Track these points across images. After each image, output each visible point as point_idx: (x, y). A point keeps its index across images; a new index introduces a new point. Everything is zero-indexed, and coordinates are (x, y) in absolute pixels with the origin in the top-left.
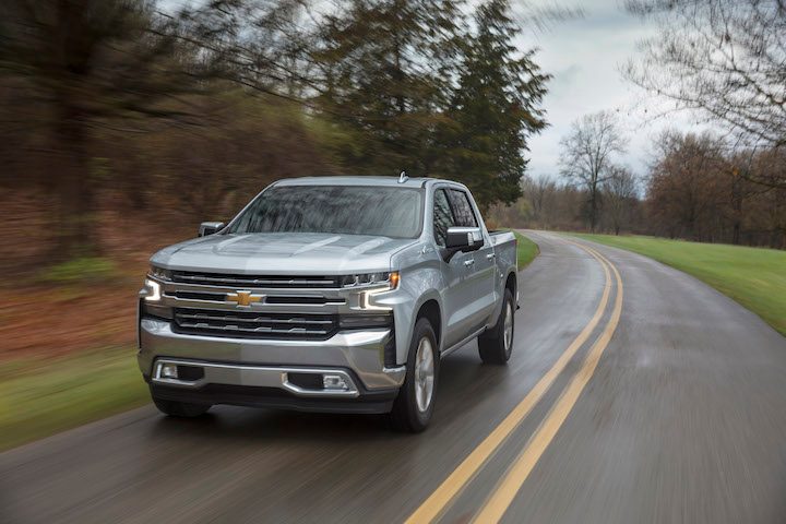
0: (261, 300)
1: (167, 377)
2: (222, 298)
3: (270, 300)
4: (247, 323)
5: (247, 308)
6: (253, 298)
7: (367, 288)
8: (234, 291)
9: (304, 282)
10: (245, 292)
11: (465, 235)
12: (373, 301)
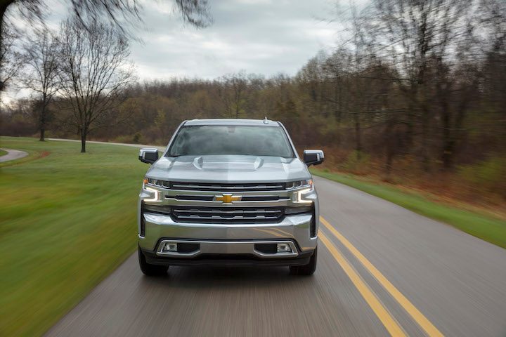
0: (238, 199)
1: (168, 251)
2: (211, 199)
3: (244, 199)
4: (226, 214)
5: (229, 205)
6: (234, 198)
7: (299, 190)
8: (221, 194)
9: (265, 187)
10: (228, 194)
11: (315, 155)
12: (304, 197)
